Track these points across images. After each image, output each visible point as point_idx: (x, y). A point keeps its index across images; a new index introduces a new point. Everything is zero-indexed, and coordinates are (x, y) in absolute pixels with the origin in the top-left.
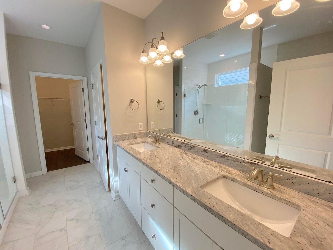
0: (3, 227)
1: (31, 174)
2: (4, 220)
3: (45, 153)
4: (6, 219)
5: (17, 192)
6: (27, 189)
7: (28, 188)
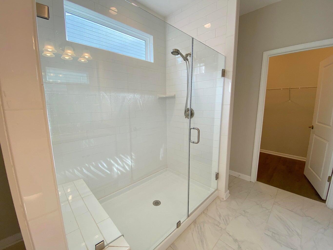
0: (182, 225)
1: (240, 174)
2: (187, 218)
3: (260, 153)
4: (190, 217)
5: (217, 190)
6: (226, 192)
7: (228, 191)
